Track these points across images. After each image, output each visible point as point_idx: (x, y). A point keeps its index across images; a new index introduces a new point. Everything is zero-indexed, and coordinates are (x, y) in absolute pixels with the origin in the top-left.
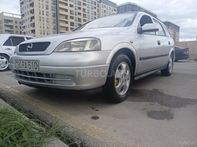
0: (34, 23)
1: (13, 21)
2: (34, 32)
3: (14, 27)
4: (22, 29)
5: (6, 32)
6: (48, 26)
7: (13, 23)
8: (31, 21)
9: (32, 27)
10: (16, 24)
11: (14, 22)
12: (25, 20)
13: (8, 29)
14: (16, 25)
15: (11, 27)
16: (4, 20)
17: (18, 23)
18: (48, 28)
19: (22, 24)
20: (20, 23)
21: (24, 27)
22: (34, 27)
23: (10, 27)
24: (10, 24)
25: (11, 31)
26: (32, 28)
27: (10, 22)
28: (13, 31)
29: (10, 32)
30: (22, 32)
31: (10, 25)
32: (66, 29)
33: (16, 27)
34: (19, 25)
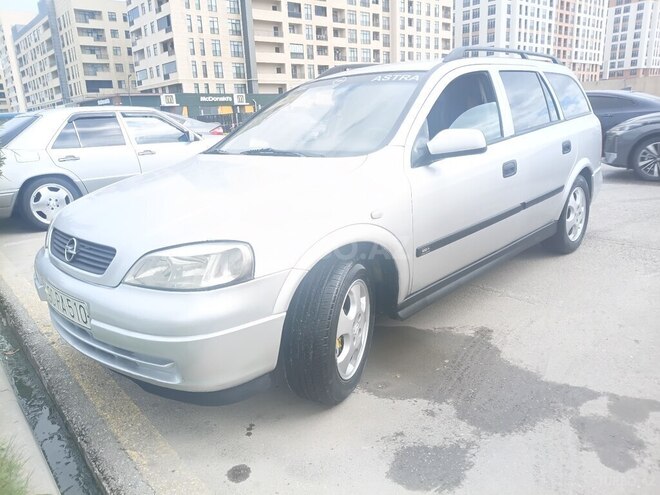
0: (168, 17)
1: (103, 14)
2: (170, 48)
3: (108, 34)
4: (133, 38)
5: (83, 52)
6: (215, 24)
7: (101, 19)
8: (159, 10)
9: (164, 30)
10: (113, 23)
11: (105, 16)
12: (140, 8)
13: (90, 41)
14: (113, 25)
15: (98, 33)
16: (75, 10)
17: (120, 18)
18: (216, 31)
19: (132, 23)
20: (125, 19)
21: (138, 32)
22: (169, 29)
23: (95, 35)
24: (93, 24)
25: (100, 48)
26: (164, 36)
27: (93, 18)
28: (105, 48)
29: (97, 52)
30: (134, 49)
31: (94, 30)
32: (276, 29)
33: (114, 33)
34: (121, 26)
